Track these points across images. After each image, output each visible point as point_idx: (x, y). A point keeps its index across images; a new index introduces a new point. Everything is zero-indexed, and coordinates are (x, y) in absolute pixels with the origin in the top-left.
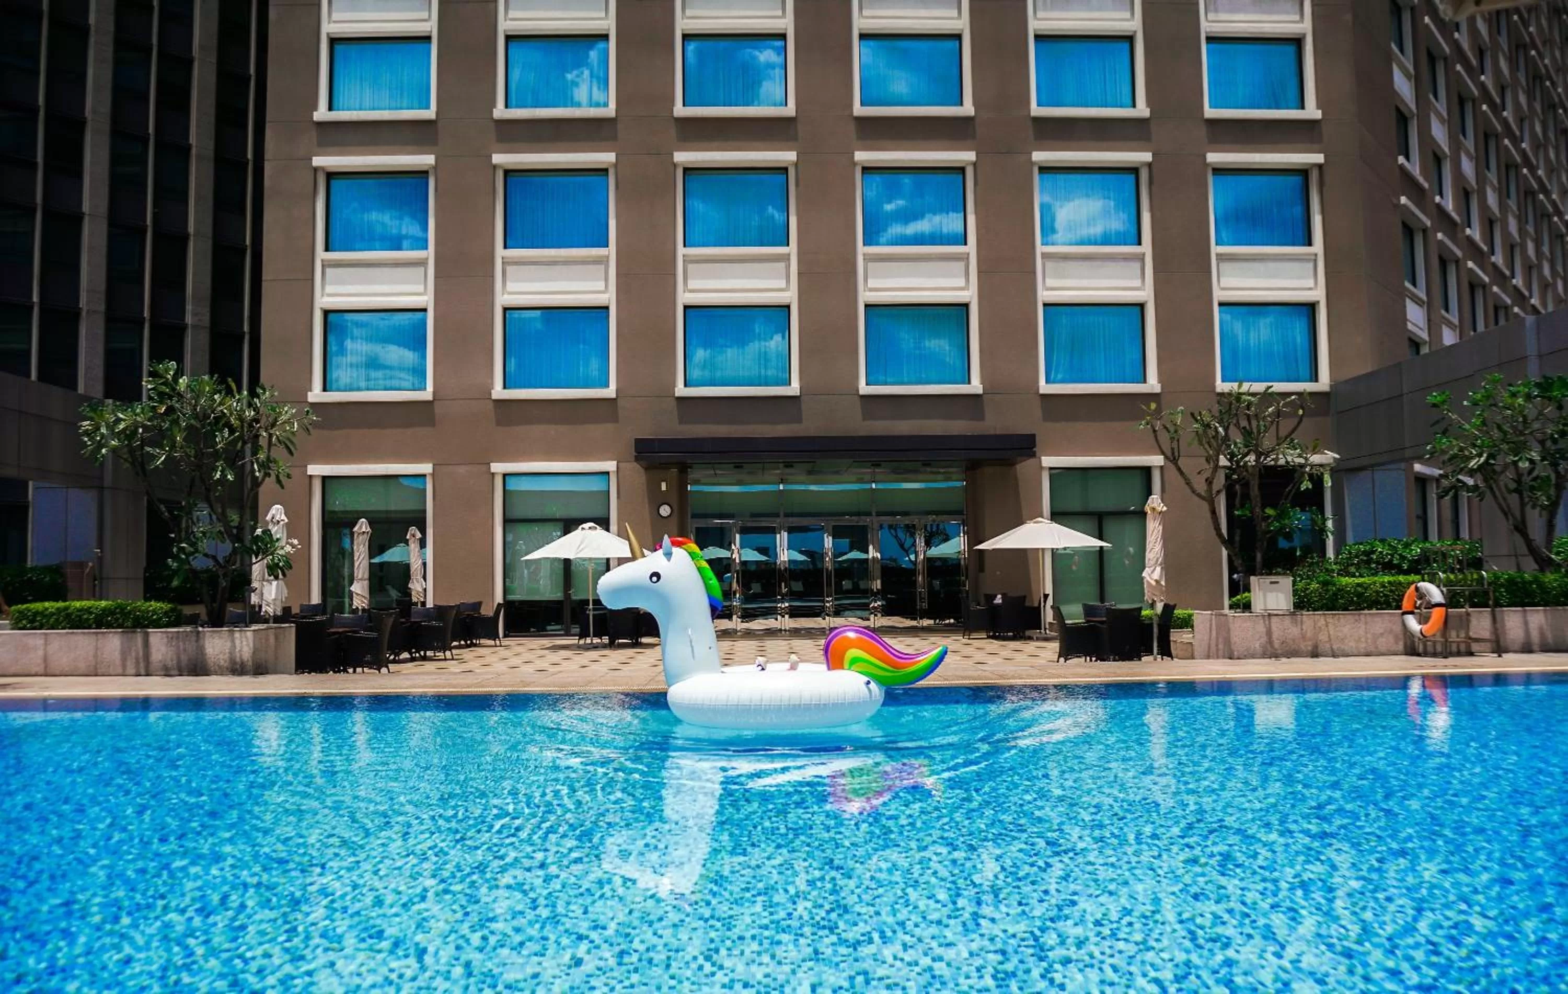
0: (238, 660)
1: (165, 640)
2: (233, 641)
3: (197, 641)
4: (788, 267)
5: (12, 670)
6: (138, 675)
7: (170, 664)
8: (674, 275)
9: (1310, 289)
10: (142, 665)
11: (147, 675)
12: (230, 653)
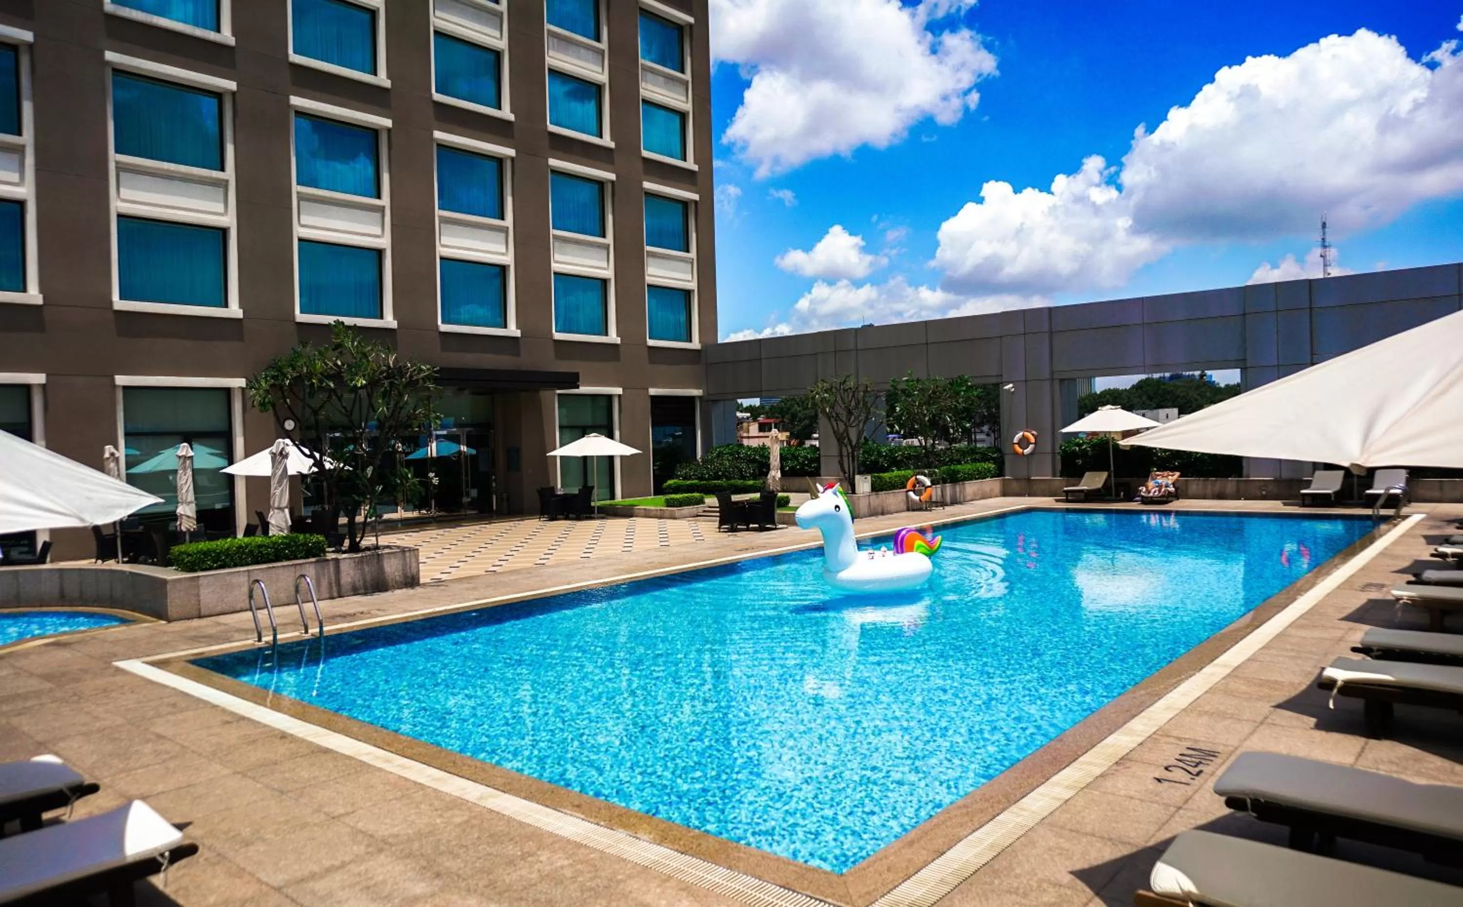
0: (409, 574)
1: (353, 565)
2: (405, 559)
3: (378, 563)
4: (383, 216)
5: (218, 609)
6: (332, 598)
7: (357, 584)
8: (291, 209)
9: (689, 281)
10: (335, 589)
11: (340, 597)
12: (403, 570)
